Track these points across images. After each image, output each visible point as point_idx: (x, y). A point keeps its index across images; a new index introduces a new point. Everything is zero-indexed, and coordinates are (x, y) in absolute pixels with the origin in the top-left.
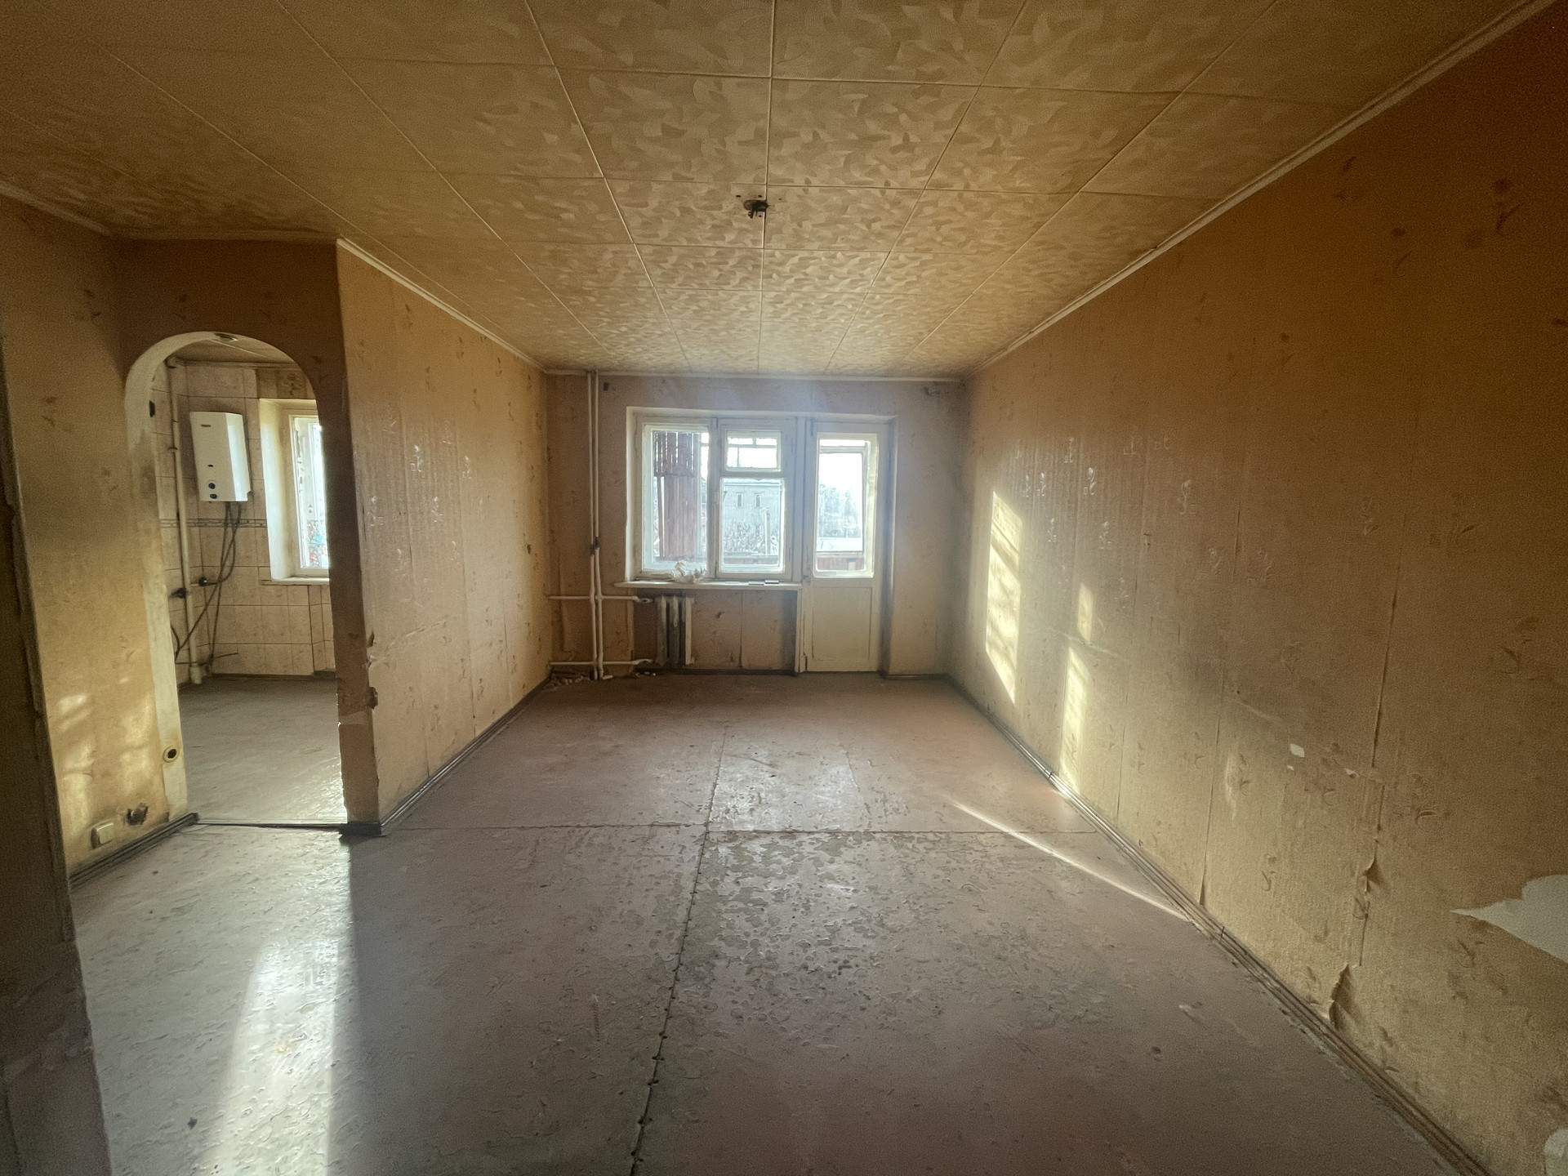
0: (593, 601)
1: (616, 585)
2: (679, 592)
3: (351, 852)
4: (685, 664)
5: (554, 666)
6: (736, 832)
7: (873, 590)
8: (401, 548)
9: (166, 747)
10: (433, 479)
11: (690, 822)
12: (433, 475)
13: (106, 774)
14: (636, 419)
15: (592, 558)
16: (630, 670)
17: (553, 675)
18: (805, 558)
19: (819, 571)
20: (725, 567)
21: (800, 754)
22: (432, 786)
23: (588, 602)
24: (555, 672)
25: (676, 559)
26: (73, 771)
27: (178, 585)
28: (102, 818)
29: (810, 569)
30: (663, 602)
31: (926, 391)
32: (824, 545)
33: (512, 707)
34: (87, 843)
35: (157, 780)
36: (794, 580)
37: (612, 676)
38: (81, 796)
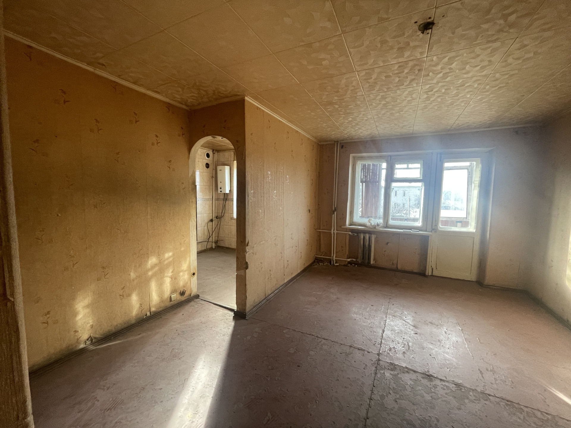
0: (332, 233)
1: (342, 227)
2: (370, 232)
3: (235, 323)
4: (370, 263)
5: (316, 257)
6: (395, 365)
7: (475, 239)
8: (261, 210)
9: (192, 272)
10: (274, 184)
11: (370, 350)
12: (274, 183)
13: (175, 279)
14: (354, 159)
15: (333, 216)
16: (346, 263)
17: (316, 261)
18: (434, 219)
19: (441, 227)
20: (391, 222)
21: (431, 323)
22: (266, 301)
23: (330, 233)
24: (317, 260)
25: (368, 217)
26: (167, 276)
27: (211, 218)
28: (174, 293)
29: (436, 225)
30: (362, 236)
31: (517, 132)
32: (444, 214)
33: (299, 272)
34: (169, 299)
35: (189, 282)
36: (427, 230)
37: (338, 264)
38: (168, 285)
